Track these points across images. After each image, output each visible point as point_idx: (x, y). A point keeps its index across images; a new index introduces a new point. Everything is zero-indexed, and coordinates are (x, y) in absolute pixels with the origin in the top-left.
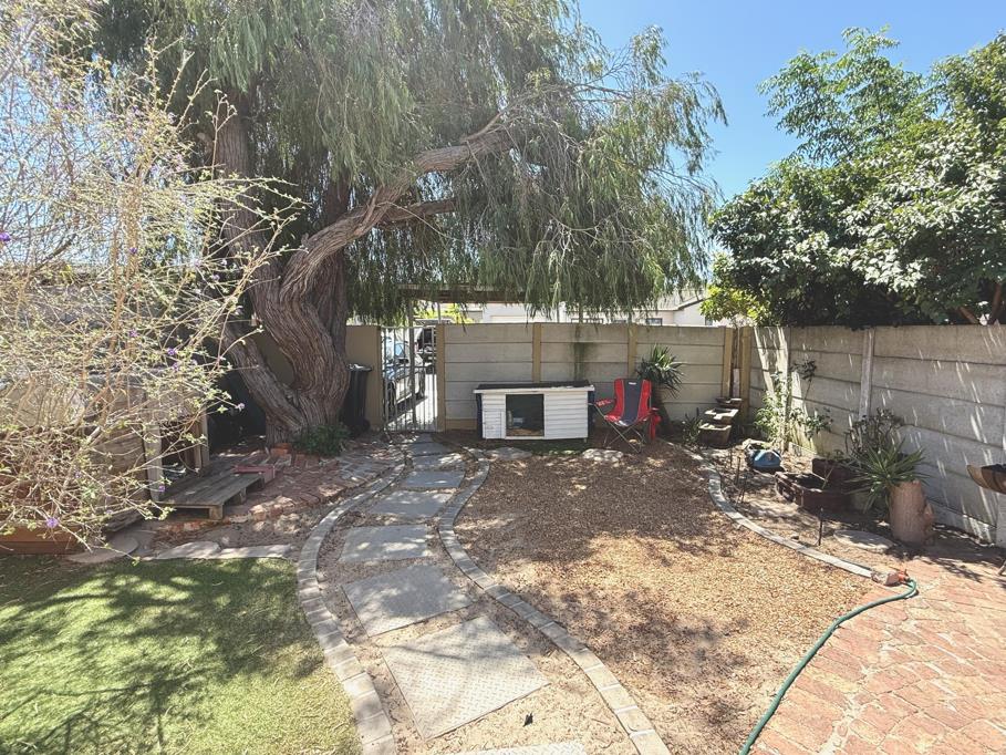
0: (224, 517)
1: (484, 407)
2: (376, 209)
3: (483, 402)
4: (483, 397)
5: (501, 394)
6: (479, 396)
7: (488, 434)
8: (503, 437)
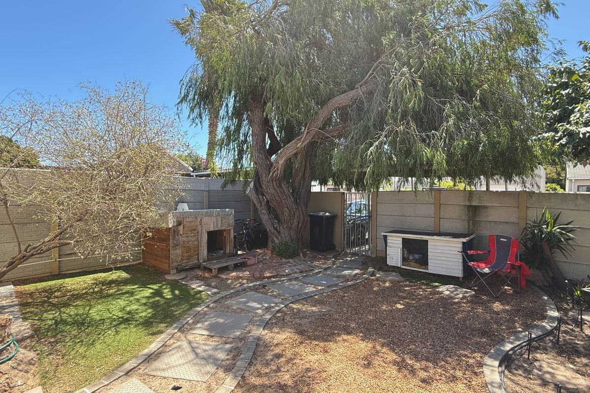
0: (218, 274)
1: (388, 244)
2: (308, 133)
3: (388, 241)
4: (388, 238)
5: (399, 237)
6: (385, 237)
7: (390, 262)
8: (399, 266)
